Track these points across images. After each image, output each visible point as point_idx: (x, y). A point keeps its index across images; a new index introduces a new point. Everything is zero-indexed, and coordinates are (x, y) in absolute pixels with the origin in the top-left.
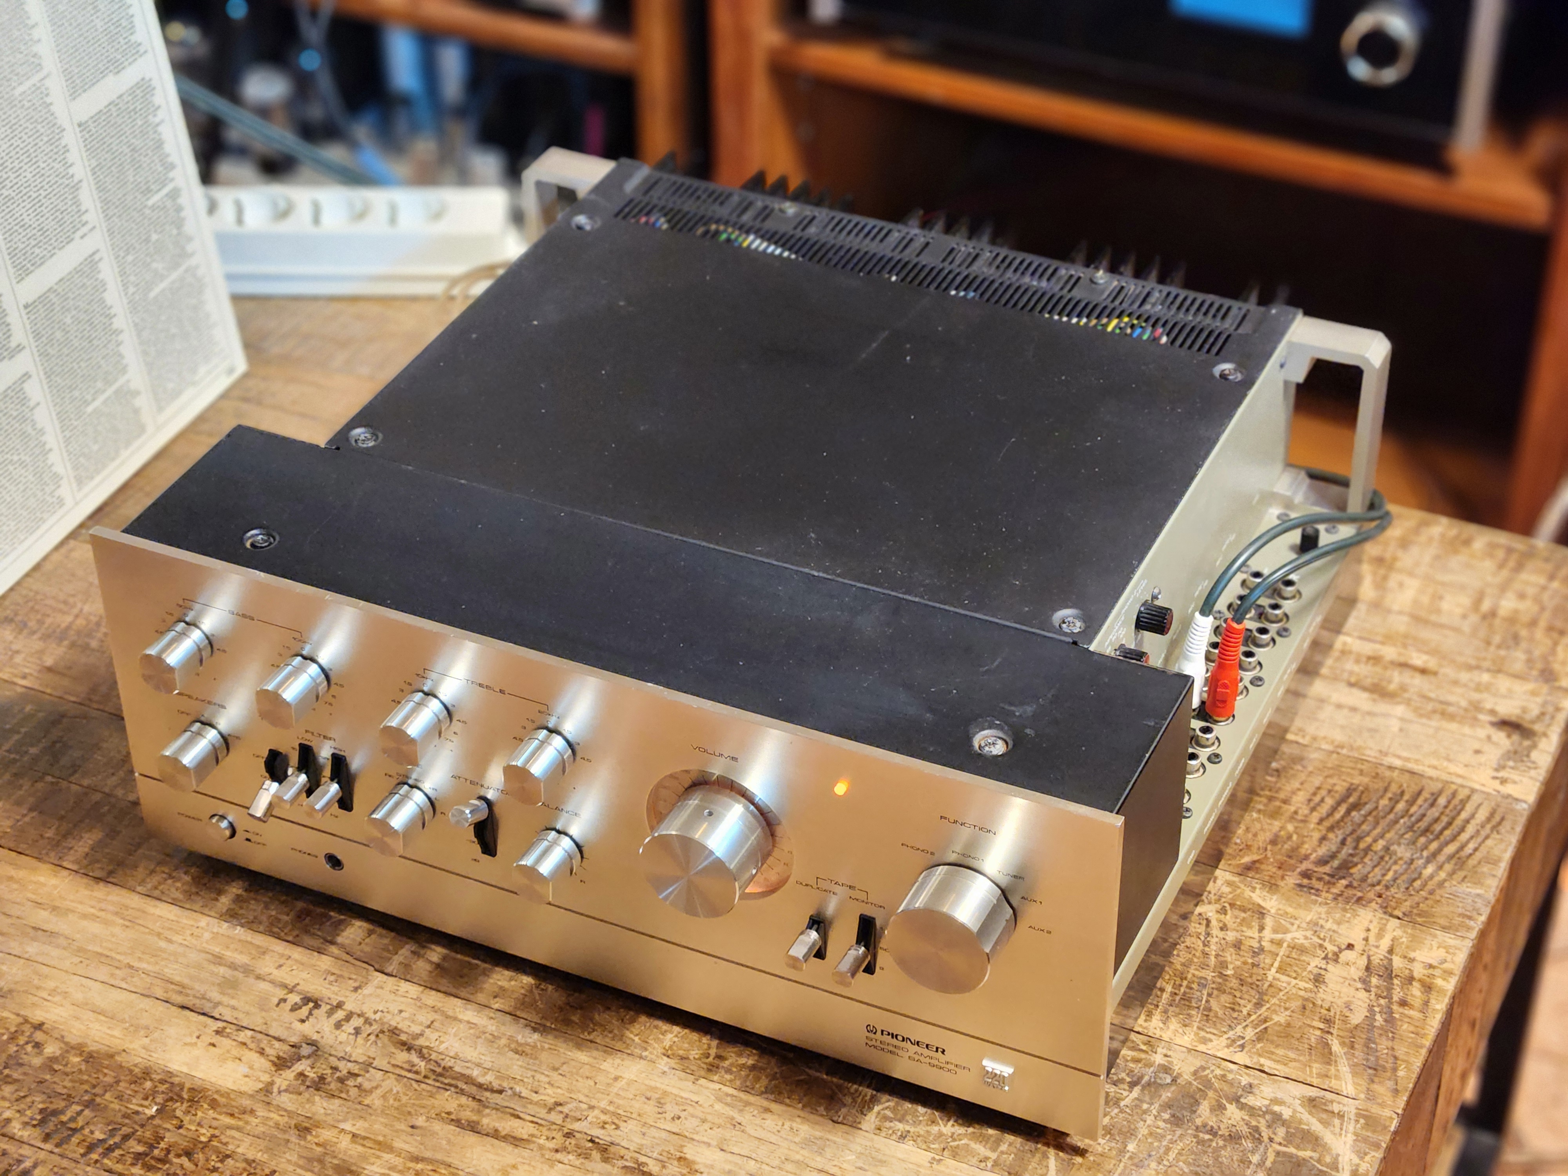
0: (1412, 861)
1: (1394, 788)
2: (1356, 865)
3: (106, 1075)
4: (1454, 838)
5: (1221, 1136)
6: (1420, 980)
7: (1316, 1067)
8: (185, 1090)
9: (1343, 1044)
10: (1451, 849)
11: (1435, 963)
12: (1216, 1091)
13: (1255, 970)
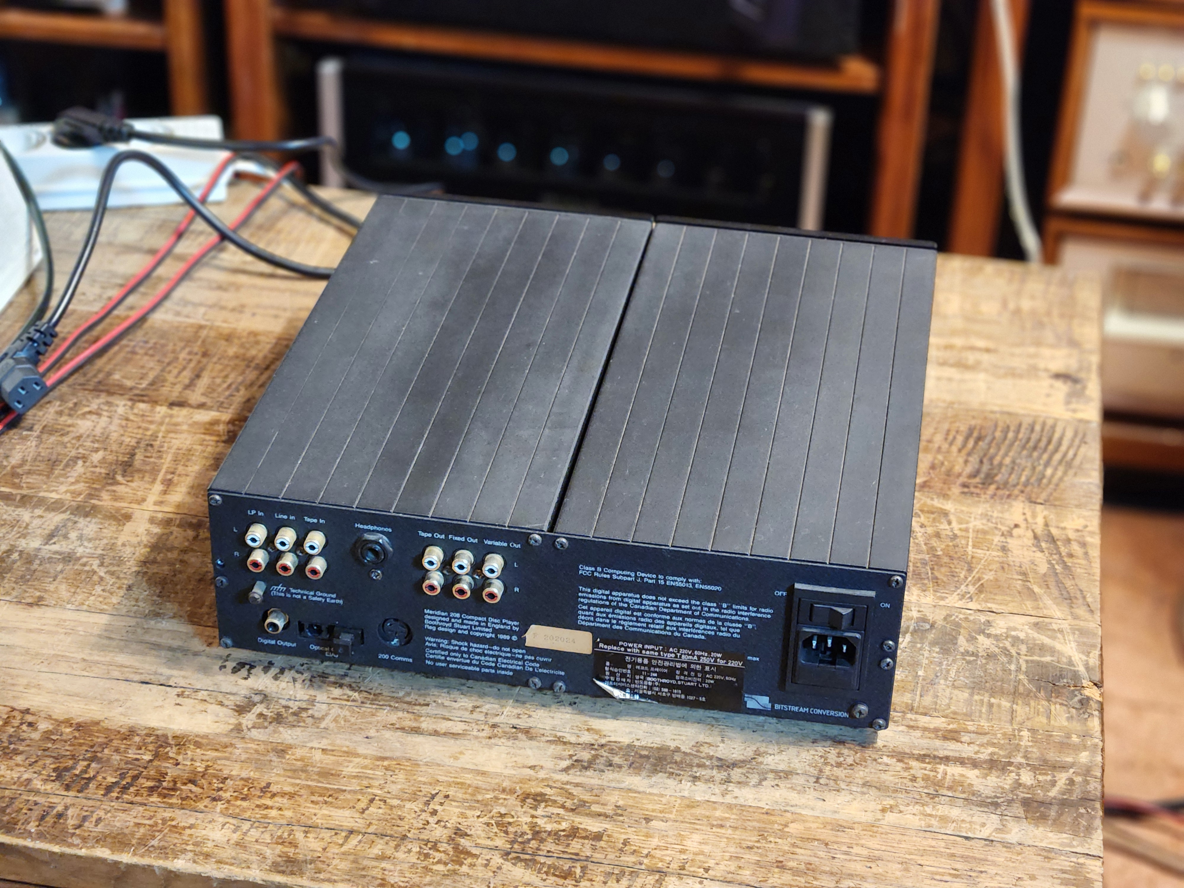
0: (1034, 468)
1: (1001, 424)
2: (996, 475)
3: (98, 737)
4: (1056, 450)
5: (982, 656)
6: (1075, 540)
7: (1029, 604)
8: (170, 738)
9: (1040, 587)
10: (1058, 457)
11: (1080, 528)
12: (964, 628)
13: (957, 549)
